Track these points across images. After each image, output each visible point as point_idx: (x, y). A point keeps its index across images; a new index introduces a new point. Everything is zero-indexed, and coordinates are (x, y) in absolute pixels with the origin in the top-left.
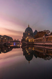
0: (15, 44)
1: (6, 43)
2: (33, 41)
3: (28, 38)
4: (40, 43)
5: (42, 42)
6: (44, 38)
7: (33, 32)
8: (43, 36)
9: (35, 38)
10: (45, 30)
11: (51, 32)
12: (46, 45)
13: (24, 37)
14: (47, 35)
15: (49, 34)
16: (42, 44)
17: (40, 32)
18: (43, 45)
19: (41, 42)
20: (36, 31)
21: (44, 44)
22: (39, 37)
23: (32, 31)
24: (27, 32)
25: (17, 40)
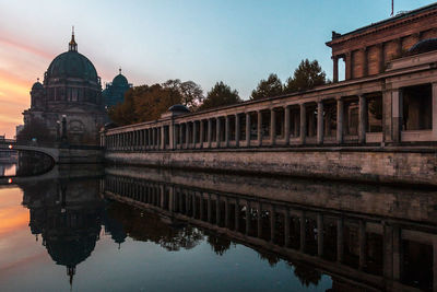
2: (102, 140)
3: (64, 122)
4: (144, 156)
5: (154, 151)
6: (167, 128)
7: (104, 88)
8: (164, 116)
9: (112, 126)
10: (173, 79)
11: (205, 95)
12: (175, 168)
13: (38, 115)
14: (184, 110)
15: (197, 102)
16: (153, 158)
17: (143, 89)
18: (159, 167)
19: (147, 151)
20: (120, 80)
21: (167, 162)
22: (136, 121)
23: (96, 78)
24: (60, 82)
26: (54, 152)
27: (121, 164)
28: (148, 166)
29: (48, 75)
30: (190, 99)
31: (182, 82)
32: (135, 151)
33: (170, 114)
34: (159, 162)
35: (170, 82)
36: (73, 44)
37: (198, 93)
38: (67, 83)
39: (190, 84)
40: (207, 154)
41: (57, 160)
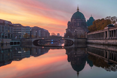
0: (53, 41)
2: (86, 36)
3: (76, 32)
4: (99, 41)
5: (102, 39)
6: (106, 32)
7: (86, 21)
8: (105, 28)
12: (109, 45)
13: (69, 30)
14: (112, 26)
16: (102, 42)
17: (99, 21)
18: (104, 44)
19: (100, 39)
20: (91, 18)
21: (106, 43)
22: (96, 30)
23: (84, 18)
24: (75, 20)
25: (57, 35)
26: (73, 40)
27: (92, 43)
28: (101, 44)
29: (72, 19)
30: (114, 22)
31: (112, 17)
32: (96, 40)
33: (108, 28)
35: (107, 17)
36: (78, 9)
38: (76, 20)
39: (114, 17)
41: (74, 42)
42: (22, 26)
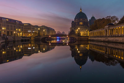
0: (59, 39)
1: (46, 38)
2: (88, 34)
3: (79, 30)
5: (103, 37)
6: (106, 30)
7: (88, 21)
8: (105, 27)
9: (91, 30)
10: (109, 16)
11: (119, 20)
12: (109, 42)
14: (112, 25)
15: (117, 22)
17: (100, 20)
18: (104, 42)
19: (101, 37)
20: (93, 18)
21: (106, 40)
22: (97, 29)
23: (86, 18)
24: (78, 20)
25: (62, 33)
28: (101, 41)
29: (75, 19)
30: (114, 21)
31: (111, 16)
33: (108, 26)
34: (104, 40)
35: (108, 17)
37: (117, 19)
38: (79, 20)
39: (114, 17)
40: (120, 38)
41: (77, 39)
42: (31, 25)
